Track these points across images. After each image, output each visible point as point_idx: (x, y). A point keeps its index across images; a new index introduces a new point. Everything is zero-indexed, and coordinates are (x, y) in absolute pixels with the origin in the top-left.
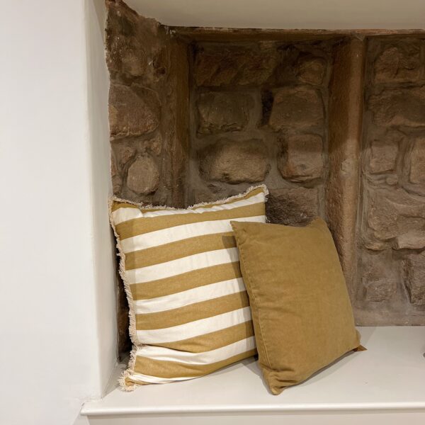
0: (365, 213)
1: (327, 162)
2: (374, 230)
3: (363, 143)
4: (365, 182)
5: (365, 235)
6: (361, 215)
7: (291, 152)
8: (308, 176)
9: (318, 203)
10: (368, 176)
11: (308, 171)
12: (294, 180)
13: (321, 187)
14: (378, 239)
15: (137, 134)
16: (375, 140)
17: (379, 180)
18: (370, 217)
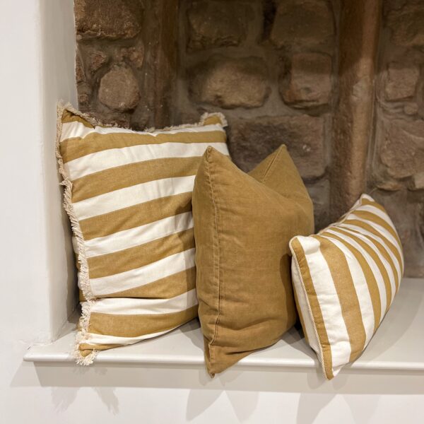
0: (377, 148)
1: (335, 86)
2: (387, 166)
3: (379, 65)
4: (379, 111)
5: (377, 173)
6: (373, 149)
7: (294, 73)
8: (313, 101)
9: (324, 134)
10: (383, 103)
11: (313, 95)
12: (296, 106)
13: (328, 115)
14: (392, 177)
15: (111, 36)
16: (393, 62)
17: (396, 108)
18: (384, 151)
